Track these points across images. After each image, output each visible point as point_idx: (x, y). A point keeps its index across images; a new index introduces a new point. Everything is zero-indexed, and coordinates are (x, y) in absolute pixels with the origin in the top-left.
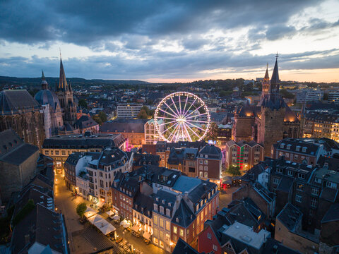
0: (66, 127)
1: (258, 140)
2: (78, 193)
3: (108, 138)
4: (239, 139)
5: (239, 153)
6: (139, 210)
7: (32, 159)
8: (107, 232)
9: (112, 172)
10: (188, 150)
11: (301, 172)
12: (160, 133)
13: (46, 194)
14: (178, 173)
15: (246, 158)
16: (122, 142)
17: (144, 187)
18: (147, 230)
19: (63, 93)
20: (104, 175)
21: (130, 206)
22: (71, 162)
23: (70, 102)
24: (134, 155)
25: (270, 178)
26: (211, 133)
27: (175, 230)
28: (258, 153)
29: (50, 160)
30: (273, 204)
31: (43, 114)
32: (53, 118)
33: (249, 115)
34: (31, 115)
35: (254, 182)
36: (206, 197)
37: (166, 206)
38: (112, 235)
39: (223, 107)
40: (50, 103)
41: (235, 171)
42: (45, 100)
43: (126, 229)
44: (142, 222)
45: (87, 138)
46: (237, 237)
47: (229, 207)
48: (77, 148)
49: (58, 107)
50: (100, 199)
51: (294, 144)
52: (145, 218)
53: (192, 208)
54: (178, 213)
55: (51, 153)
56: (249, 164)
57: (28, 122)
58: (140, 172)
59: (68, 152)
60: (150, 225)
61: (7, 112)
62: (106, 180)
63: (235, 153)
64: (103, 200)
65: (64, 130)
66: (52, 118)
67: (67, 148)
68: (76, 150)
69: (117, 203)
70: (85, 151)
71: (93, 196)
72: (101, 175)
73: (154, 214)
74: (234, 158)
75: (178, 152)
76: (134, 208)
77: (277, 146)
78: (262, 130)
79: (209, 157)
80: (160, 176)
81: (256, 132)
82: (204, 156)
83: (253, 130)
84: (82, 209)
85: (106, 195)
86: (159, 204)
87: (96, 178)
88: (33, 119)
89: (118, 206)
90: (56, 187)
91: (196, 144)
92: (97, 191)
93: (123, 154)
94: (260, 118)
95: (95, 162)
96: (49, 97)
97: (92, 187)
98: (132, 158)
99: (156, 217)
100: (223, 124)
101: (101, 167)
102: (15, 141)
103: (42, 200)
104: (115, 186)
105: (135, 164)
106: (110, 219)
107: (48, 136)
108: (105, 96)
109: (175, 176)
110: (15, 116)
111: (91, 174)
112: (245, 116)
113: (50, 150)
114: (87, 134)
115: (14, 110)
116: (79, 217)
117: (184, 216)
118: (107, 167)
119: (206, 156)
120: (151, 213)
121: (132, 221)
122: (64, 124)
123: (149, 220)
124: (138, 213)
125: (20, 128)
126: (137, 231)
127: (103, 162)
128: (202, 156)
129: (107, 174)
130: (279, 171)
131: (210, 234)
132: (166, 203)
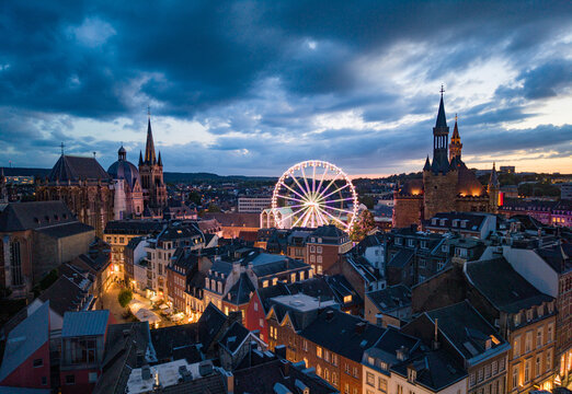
0: (145, 213)
2: (136, 289)
6: (191, 293)
7: (81, 240)
9: (173, 252)
13: (85, 275)
14: (257, 250)
17: (206, 265)
19: (148, 168)
20: (163, 256)
21: (183, 290)
23: (157, 181)
29: (108, 246)
31: (113, 191)
32: (128, 199)
34: (96, 191)
36: (286, 277)
37: (218, 280)
40: (127, 178)
42: (120, 173)
44: (193, 310)
49: (138, 185)
53: (256, 285)
55: (114, 240)
57: (92, 199)
59: (127, 238)
61: (64, 183)
62: (165, 263)
64: (161, 294)
69: (171, 291)
71: (151, 290)
72: (160, 255)
73: (205, 293)
75: (281, 236)
76: (186, 291)
77: (427, 222)
79: (324, 241)
82: (316, 241)
84: (124, 296)
86: (212, 277)
87: (155, 261)
88: (99, 196)
89: (173, 294)
92: (154, 281)
93: (196, 232)
96: (126, 169)
97: (150, 276)
98: (213, 243)
99: (207, 297)
101: (160, 245)
102: (64, 216)
104: (170, 266)
107: (118, 217)
110: (73, 188)
111: (149, 256)
112: (411, 195)
113: (114, 236)
115: (73, 180)
117: (239, 293)
118: (167, 243)
120: (202, 292)
121: (185, 312)
123: (198, 302)
124: (190, 298)
125: (78, 205)
127: (164, 237)
128: (313, 239)
129: (167, 253)
130: (397, 242)
131: (256, 305)
132: (219, 274)
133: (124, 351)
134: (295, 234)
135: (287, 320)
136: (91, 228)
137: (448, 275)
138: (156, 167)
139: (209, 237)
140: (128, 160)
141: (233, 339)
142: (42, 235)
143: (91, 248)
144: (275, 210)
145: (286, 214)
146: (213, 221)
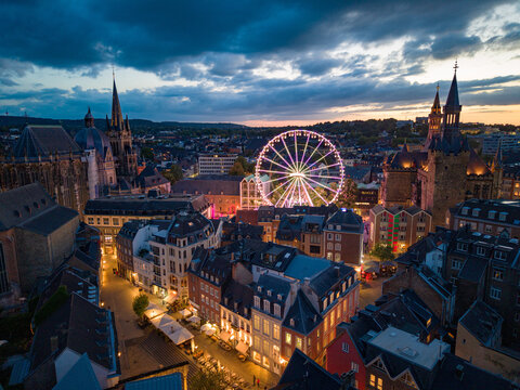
0: (121, 184)
1: (423, 205)
2: (137, 282)
3: (183, 200)
4: (392, 204)
5: (391, 226)
6: (230, 307)
7: (68, 229)
8: (181, 341)
9: (188, 249)
10: (308, 218)
11: (499, 250)
12: (264, 196)
13: (88, 280)
14: (292, 251)
15: (403, 234)
16: (206, 207)
17: (239, 271)
18: (243, 339)
19: (116, 134)
20: (177, 254)
21: (215, 300)
22: (127, 233)
23: (127, 147)
24: (224, 225)
25: (445, 260)
26: (345, 195)
27: (289, 339)
28: (423, 225)
29: (95, 232)
30: (451, 301)
31: (87, 164)
33: (407, 166)
34: (68, 165)
35: (418, 266)
36: (338, 289)
37: (273, 300)
38: (187, 345)
39: (363, 158)
40: (97, 147)
41: (386, 254)
42: (90, 142)
43: (210, 337)
44: (235, 326)
45: (152, 199)
46: (393, 350)
47: (378, 304)
48: (136, 214)
49: (109, 154)
50: (169, 291)
51: (485, 207)
52: (241, 319)
53: (316, 305)
54: (293, 311)
55: (96, 221)
56: (407, 243)
57: (64, 174)
58: (234, 248)
59: (122, 220)
60: (248, 332)
61: (33, 159)
62: (179, 261)
63: (386, 224)
64: (175, 293)
65: (117, 188)
66: (100, 171)
67: (120, 214)
68: (134, 218)
69: (195, 296)
70: (149, 218)
71: (160, 286)
72: (172, 252)
73: (254, 312)
74: (382, 233)
75: (292, 221)
76: (222, 303)
77: (456, 211)
78: (429, 190)
79: (343, 228)
80: (265, 255)
81: (419, 192)
82: (335, 228)
83: (415, 189)
84: (141, 304)
85: (179, 284)
86: (263, 296)
87: (165, 257)
88: (71, 170)
89: (198, 302)
90: (104, 273)
91: (322, 210)
92: (165, 278)
93: (206, 222)
94: (426, 169)
95: (164, 234)
96: (96, 138)
97: (157, 272)
98: (220, 230)
99: (257, 317)
100: (365, 183)
101: (172, 241)
102: (44, 202)
103: (79, 288)
104: (193, 269)
105: (225, 238)
106: (185, 322)
107: (93, 197)
108: (181, 144)
109: (287, 255)
110: (44, 164)
111: (156, 251)
112: (402, 168)
113: (95, 217)
114: (153, 193)
115: (43, 155)
116: (137, 317)
117: (303, 317)
118: (182, 241)
119: (339, 227)
120: (249, 311)
121: (219, 325)
122: (118, 180)
123: (246, 322)
124: (228, 312)
125: (51, 183)
126: (226, 340)
127: (176, 233)
128: (331, 227)
129: (182, 250)
138: (125, 133)
142: (27, 233)
143: (77, 236)
146: (202, 197)
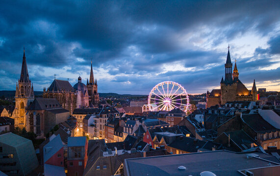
6: (117, 135)
19: (91, 86)
21: (113, 134)
22: (87, 118)
23: (95, 92)
29: (75, 119)
31: (76, 96)
32: (82, 100)
33: (216, 95)
34: (69, 96)
37: (129, 128)
40: (82, 90)
42: (79, 88)
49: (87, 94)
55: (77, 117)
57: (67, 100)
59: (83, 116)
61: (56, 92)
62: (103, 124)
69: (107, 136)
71: (96, 137)
72: (101, 121)
73: (123, 134)
79: (174, 115)
82: (171, 115)
85: (103, 134)
86: (126, 127)
87: (98, 124)
88: (70, 98)
92: (98, 133)
93: (117, 111)
96: (82, 87)
97: (95, 131)
99: (124, 136)
101: (101, 116)
102: (57, 105)
104: (106, 125)
107: (78, 107)
109: (142, 119)
110: (59, 94)
111: (96, 122)
112: (214, 96)
113: (77, 115)
115: (59, 90)
117: (139, 133)
119: (173, 115)
123: (121, 139)
124: (116, 137)
125: (62, 102)
127: (103, 113)
128: (169, 115)
129: (104, 119)
130: (210, 112)
131: (148, 136)
132: (130, 126)
133: (98, 147)
134: (161, 113)
135: (162, 140)
136: (68, 111)
137: (234, 120)
138: (94, 86)
139: (122, 114)
140: (82, 82)
141: (140, 147)
142: (49, 112)
144: (149, 105)
145: (155, 107)
146: (122, 109)
